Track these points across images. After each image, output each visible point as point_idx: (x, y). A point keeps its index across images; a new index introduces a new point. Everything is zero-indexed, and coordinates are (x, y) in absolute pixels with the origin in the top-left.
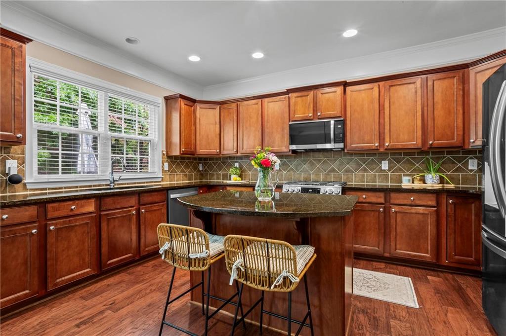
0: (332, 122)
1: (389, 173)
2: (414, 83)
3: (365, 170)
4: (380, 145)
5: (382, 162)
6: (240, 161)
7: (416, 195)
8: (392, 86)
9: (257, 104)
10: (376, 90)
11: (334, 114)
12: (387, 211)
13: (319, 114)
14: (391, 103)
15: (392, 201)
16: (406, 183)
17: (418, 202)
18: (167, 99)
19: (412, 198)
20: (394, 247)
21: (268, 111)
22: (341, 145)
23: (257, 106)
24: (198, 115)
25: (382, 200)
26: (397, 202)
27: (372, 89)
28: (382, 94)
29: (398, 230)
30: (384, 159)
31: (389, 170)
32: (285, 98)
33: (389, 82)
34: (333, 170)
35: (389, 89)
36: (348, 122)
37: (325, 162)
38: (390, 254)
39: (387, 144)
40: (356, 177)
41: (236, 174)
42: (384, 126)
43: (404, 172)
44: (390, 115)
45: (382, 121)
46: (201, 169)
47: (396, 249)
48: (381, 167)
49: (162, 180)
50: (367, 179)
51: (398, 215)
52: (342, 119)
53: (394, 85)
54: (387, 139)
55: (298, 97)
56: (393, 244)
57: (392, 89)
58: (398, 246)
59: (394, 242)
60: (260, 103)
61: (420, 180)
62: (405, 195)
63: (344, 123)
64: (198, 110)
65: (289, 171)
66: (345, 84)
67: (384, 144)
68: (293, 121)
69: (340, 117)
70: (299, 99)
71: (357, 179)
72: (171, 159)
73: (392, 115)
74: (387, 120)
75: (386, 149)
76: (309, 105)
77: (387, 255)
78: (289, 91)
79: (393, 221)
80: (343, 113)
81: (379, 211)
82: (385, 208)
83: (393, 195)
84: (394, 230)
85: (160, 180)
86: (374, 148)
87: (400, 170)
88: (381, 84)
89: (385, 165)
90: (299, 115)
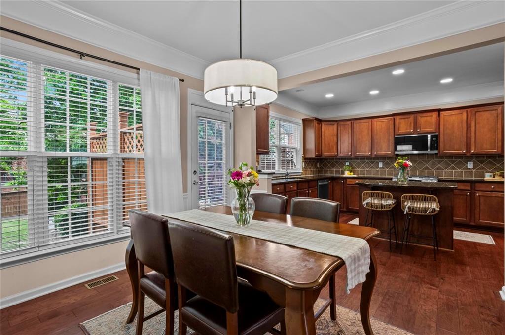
0: (429, 136)
1: (474, 171)
2: (496, 110)
3: (453, 168)
4: (467, 152)
5: (468, 163)
6: (350, 161)
7: (496, 185)
8: (477, 112)
9: (368, 122)
10: (465, 115)
11: (431, 131)
12: (473, 195)
13: (418, 130)
14: (477, 123)
15: (477, 189)
16: (488, 177)
17: (497, 190)
18: (304, 120)
19: (492, 187)
20: (478, 218)
21: (376, 128)
22: (436, 152)
23: (367, 123)
24: (323, 130)
25: (469, 188)
26: (481, 189)
27: (461, 113)
28: (469, 116)
29: (482, 208)
30: (470, 161)
31: (474, 168)
32: (391, 119)
33: (476, 109)
34: (427, 168)
35: (475, 114)
36: (441, 136)
37: (420, 163)
38: (475, 222)
39: (473, 151)
40: (445, 173)
41: (349, 170)
42: (470, 139)
43: (486, 169)
44: (475, 131)
45: (468, 135)
46: (318, 166)
47: (480, 220)
48: (467, 166)
49: (302, 175)
50: (455, 174)
51: (481, 198)
52: (437, 134)
53: (479, 111)
54: (473, 147)
55: (401, 118)
56: (477, 216)
57: (477, 114)
58: (481, 218)
59: (478, 215)
60: (370, 122)
61: (500, 176)
62: (487, 185)
63: (437, 137)
64: (323, 127)
65: (390, 168)
66: (439, 110)
67: (470, 151)
68: (397, 135)
69: (435, 133)
70: (403, 120)
71: (447, 174)
72: (306, 160)
73: (477, 132)
74: (473, 134)
75: (472, 154)
76: (410, 124)
77: (472, 224)
78: (394, 115)
79: (477, 202)
80: (437, 130)
81: (467, 195)
82: (470, 193)
83: (477, 185)
84: (478, 207)
85: (301, 174)
86: (462, 153)
87: (483, 168)
88: (469, 110)
89: (470, 165)
90: (402, 131)
